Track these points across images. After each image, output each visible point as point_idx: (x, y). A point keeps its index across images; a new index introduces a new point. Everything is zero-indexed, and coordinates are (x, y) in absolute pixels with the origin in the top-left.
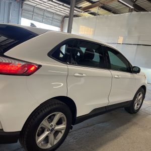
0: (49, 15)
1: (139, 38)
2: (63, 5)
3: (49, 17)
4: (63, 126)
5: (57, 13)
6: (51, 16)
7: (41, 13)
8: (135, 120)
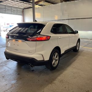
0: (14, 9)
1: (68, 16)
2: (23, 3)
3: (15, 10)
4: (58, 58)
5: (19, 7)
6: (16, 9)
7: (10, 8)
8: (79, 54)
